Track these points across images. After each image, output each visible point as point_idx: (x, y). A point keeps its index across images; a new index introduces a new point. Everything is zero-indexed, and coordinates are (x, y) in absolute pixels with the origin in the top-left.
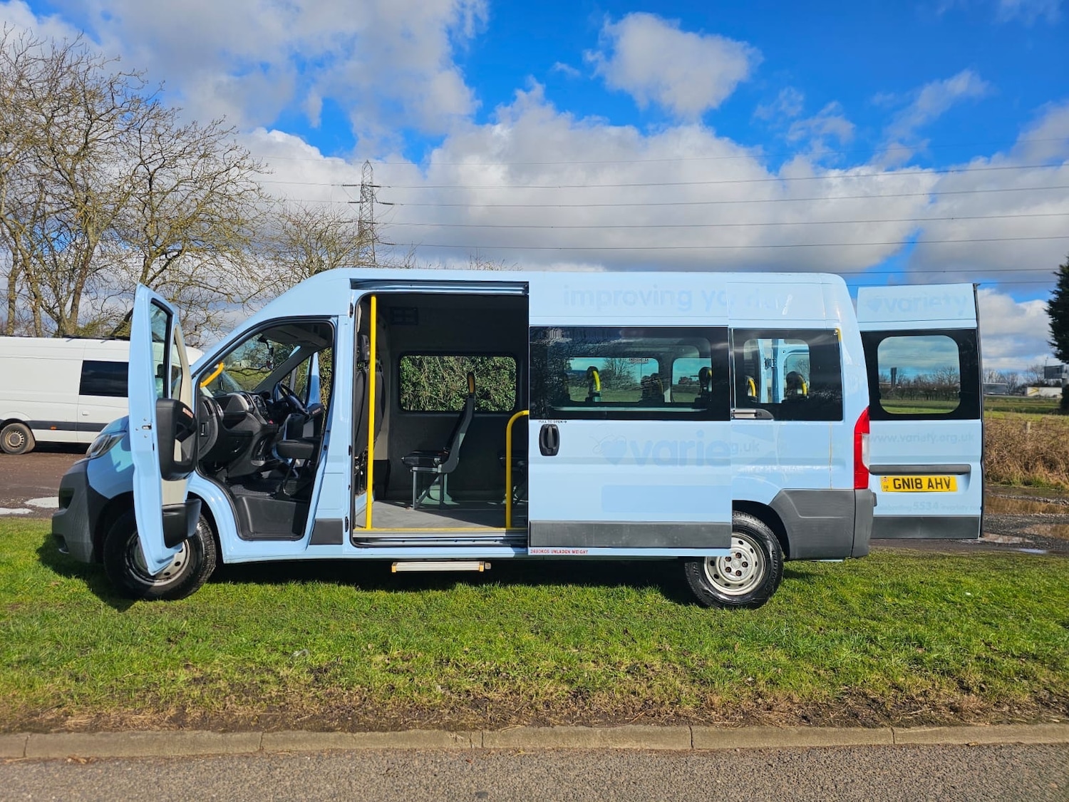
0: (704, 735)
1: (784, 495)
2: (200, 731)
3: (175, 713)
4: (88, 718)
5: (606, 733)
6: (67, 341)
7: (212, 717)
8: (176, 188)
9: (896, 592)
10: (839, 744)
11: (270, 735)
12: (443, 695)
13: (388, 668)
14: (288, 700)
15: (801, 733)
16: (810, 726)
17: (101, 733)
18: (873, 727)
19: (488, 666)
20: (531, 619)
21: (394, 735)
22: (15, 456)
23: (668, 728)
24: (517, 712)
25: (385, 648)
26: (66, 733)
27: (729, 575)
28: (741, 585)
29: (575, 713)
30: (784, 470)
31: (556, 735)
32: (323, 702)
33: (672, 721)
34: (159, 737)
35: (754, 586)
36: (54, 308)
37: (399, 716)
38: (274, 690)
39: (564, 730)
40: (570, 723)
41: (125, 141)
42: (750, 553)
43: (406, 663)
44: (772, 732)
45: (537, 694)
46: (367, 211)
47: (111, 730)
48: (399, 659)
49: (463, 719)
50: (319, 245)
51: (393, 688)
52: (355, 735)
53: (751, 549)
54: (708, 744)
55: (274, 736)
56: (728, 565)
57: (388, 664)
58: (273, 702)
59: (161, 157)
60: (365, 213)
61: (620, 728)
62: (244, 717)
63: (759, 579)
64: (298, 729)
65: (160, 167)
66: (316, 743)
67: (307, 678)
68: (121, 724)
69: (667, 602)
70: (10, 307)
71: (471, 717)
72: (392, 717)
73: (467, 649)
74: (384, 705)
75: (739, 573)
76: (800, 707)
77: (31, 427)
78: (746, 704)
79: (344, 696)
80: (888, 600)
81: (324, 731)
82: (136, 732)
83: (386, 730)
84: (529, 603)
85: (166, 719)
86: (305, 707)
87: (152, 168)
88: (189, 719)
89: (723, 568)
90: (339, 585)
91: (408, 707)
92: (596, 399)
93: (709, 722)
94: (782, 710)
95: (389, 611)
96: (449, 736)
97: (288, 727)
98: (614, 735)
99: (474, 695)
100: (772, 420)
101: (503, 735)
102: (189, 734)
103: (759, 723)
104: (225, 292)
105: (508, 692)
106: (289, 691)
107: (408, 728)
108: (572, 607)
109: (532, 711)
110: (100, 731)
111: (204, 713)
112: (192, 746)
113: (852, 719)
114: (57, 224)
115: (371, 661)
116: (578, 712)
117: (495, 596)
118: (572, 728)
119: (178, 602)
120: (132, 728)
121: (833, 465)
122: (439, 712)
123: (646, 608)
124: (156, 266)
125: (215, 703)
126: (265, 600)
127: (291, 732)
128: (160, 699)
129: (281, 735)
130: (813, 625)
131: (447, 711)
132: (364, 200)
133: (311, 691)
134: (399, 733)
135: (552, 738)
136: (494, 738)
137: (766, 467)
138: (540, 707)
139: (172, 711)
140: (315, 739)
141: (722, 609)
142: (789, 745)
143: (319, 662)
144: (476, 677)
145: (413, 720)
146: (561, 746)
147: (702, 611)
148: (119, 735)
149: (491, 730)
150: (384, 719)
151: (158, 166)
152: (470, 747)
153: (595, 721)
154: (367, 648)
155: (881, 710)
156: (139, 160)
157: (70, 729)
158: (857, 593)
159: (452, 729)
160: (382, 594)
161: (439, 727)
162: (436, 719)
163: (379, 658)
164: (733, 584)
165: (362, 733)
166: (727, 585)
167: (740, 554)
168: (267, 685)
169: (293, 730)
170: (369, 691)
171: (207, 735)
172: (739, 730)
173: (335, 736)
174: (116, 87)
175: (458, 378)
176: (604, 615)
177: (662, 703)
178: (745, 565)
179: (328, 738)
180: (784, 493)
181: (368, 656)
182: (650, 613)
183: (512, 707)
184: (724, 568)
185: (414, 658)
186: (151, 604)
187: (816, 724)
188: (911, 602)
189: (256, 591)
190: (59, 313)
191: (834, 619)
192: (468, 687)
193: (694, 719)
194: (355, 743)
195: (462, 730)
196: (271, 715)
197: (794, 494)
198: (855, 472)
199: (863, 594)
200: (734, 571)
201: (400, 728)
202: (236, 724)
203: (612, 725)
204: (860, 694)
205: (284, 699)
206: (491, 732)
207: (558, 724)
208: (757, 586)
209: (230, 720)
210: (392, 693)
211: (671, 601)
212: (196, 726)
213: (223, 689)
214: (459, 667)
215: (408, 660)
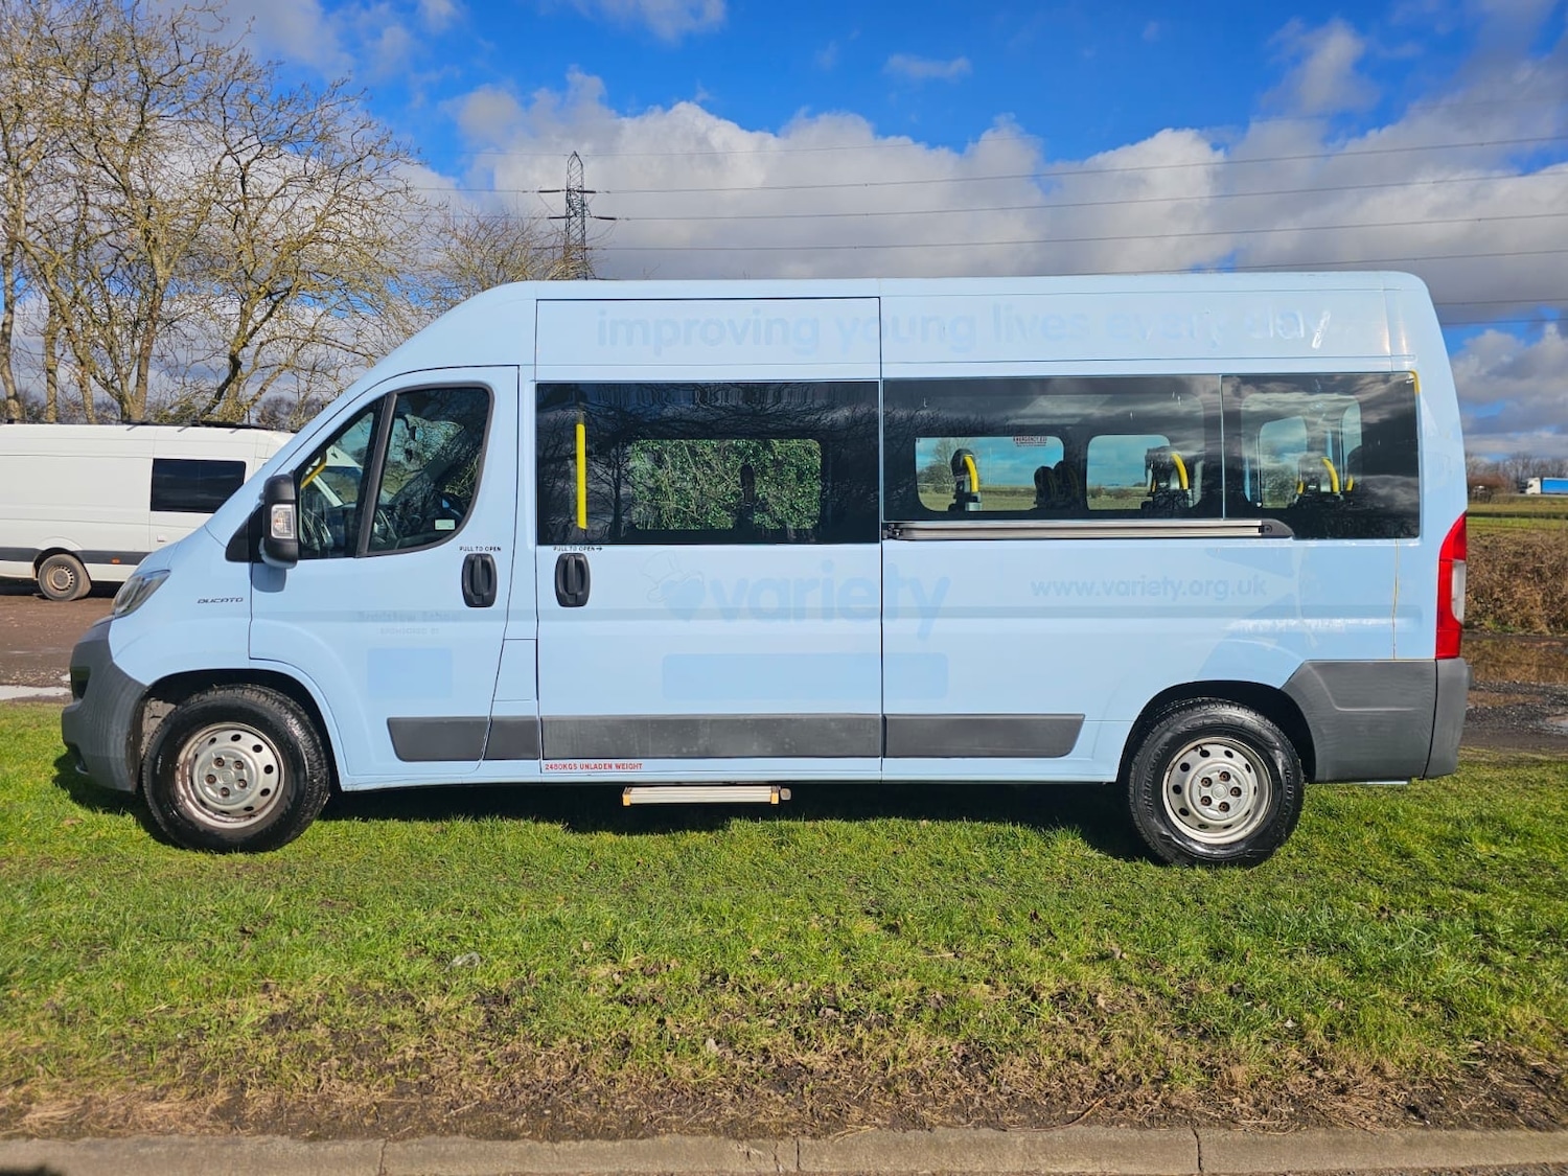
0: (1224, 1148)
1: (1309, 671)
2: (269, 1136)
3: (225, 1098)
4: (69, 1106)
5: (1033, 1143)
6: (128, 430)
7: (293, 1106)
8: (282, 191)
9: (1490, 834)
10: (1483, 1162)
11: (397, 1146)
12: (720, 1060)
13: (618, 994)
14: (435, 1068)
15: (1409, 1143)
16: (1425, 1127)
17: (87, 1139)
18: (1548, 1130)
19: (798, 995)
20: (863, 887)
21: (631, 1146)
22: (62, 604)
23: (1152, 1133)
24: (862, 1097)
25: (611, 949)
26: (23, 1139)
27: (1208, 810)
28: (1227, 827)
29: (970, 1099)
30: (1310, 627)
31: (938, 1146)
32: (500, 1073)
33: (1158, 1119)
34: (192, 1149)
35: (1250, 828)
36: (112, 381)
37: (640, 1105)
38: (409, 1046)
39: (953, 1137)
40: (963, 1120)
41: (202, 118)
42: (1246, 772)
43: (650, 981)
44: (1354, 1141)
45: (895, 1058)
46: (577, 231)
47: (106, 1134)
48: (637, 972)
49: (760, 1113)
50: (501, 275)
51: (627, 1043)
52: (557, 1147)
53: (1247, 766)
54: (1230, 1165)
55: (404, 1147)
56: (1206, 792)
57: (619, 986)
58: (406, 1075)
59: (257, 142)
60: (573, 234)
61: (1060, 1133)
62: (351, 1108)
63: (1259, 817)
64: (451, 1132)
65: (256, 158)
66: (485, 1162)
67: (472, 1017)
68: (126, 1119)
69: (1094, 854)
70: (48, 381)
71: (776, 1108)
72: (627, 1108)
73: (756, 952)
74: (612, 1081)
75: (1225, 807)
76: (1400, 1087)
77: (83, 560)
78: (1298, 1082)
79: (538, 1062)
80: (1482, 850)
81: (500, 1138)
82: (152, 1138)
83: (615, 1138)
84: (857, 858)
85: (208, 1112)
86: (465, 1085)
87: (243, 160)
88: (250, 1112)
89: (1197, 799)
90: (536, 821)
91: (656, 1087)
92: (972, 507)
93: (1230, 1121)
94: (1366, 1094)
95: (619, 871)
96: (735, 1148)
97: (432, 1129)
98: (1049, 1147)
99: (777, 1059)
100: (1291, 539)
101: (838, 1148)
102: (250, 1143)
103: (1325, 1121)
104: (365, 352)
105: (840, 1052)
106: (438, 1048)
107: (655, 1132)
108: (931, 865)
109: (890, 1096)
110: (85, 1135)
111: (279, 1100)
112: (255, 1167)
113: (1503, 1112)
114: (109, 253)
115: (587, 979)
116: (977, 1099)
117: (797, 844)
118: (970, 1133)
119: (268, 856)
120: (145, 1130)
121: (1399, 616)
122: (714, 1098)
123: (1061, 867)
124: (259, 316)
125: (300, 1077)
126: (414, 851)
127: (438, 1139)
128: (202, 1064)
129: (420, 1147)
130: (1365, 901)
131: (729, 1096)
132: (572, 213)
133: (476, 1051)
134: (640, 1142)
135: (931, 1153)
136: (820, 1154)
137: (1277, 621)
138: (905, 1087)
139: (221, 1096)
140: (483, 1153)
141: (1194, 868)
142: (1388, 1165)
143: (496, 980)
144: (778, 1017)
145: (665, 1113)
146: (949, 1168)
147: (1160, 871)
148: (118, 1145)
149: (814, 1136)
150: (612, 1113)
151: (252, 156)
152: (775, 1169)
153: (1011, 1118)
154: (581, 950)
155: (1558, 1093)
156: (223, 148)
157: (30, 1132)
158: (1423, 836)
159: (740, 1135)
160: (608, 837)
161: (716, 1132)
162: (709, 1113)
163: (601, 971)
164: (1215, 826)
165: (571, 1142)
166: (1203, 826)
167: (1228, 773)
168: (400, 1035)
169: (442, 1135)
170: (583, 1049)
171: (281, 1144)
172: (1291, 1136)
173: (520, 1148)
174: (183, 30)
175: (717, 480)
176: (989, 880)
177: (1137, 1080)
178: (1237, 792)
179: (507, 1152)
180: (1310, 667)
181: (583, 967)
182: (1067, 876)
183: (850, 1087)
184: (1199, 798)
185: (664, 970)
186: (222, 859)
187: (1437, 1124)
188: (1519, 850)
189: (399, 831)
190: (119, 388)
191: (1397, 888)
192: (766, 1042)
193: (1201, 1114)
194: (558, 1163)
195: (760, 1136)
196: (400, 1104)
197: (1327, 668)
198: (1438, 629)
199: (1432, 837)
200: (1216, 802)
201: (641, 1133)
202: (337, 1122)
203: (1041, 1124)
204: (1509, 1059)
205: (428, 1066)
206: (814, 1142)
207: (940, 1124)
208: (1256, 829)
209: (326, 1113)
210: (626, 1056)
211: (1099, 852)
212: (265, 1126)
213: (318, 1044)
214: (746, 991)
215: (653, 975)
